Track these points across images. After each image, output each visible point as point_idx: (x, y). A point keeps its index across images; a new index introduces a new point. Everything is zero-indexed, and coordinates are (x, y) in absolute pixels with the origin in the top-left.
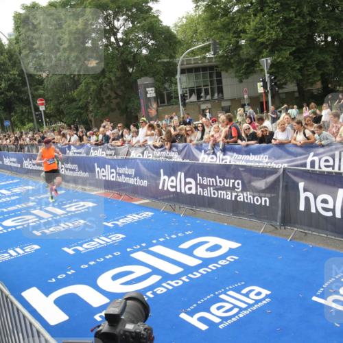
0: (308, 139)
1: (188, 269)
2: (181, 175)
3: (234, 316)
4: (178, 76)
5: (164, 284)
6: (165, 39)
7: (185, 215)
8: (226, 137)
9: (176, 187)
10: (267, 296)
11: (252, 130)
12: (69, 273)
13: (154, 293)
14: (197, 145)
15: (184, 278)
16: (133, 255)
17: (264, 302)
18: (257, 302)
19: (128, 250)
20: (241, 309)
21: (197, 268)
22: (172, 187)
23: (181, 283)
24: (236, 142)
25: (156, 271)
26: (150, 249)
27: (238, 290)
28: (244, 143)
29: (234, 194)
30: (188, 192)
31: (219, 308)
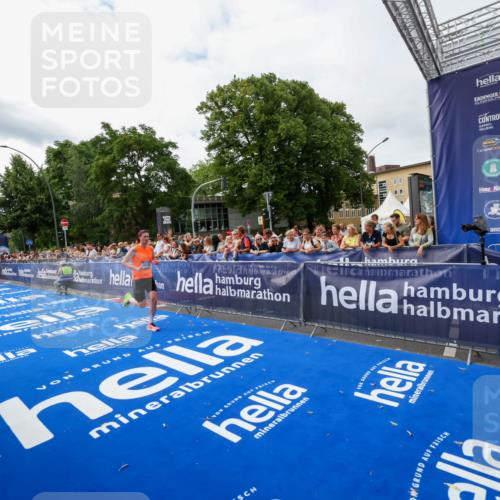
0: (315, 247)
1: (208, 370)
2: (199, 275)
3: (270, 421)
4: (192, 210)
5: (181, 387)
6: (182, 179)
7: (201, 317)
8: (239, 247)
9: (193, 288)
10: (304, 395)
11: (263, 241)
12: (66, 378)
13: (170, 398)
14: (211, 255)
15: (205, 379)
16: (146, 356)
17: (302, 402)
18: (294, 402)
19: (140, 351)
20: (278, 413)
21: (219, 367)
22: (189, 288)
23: (202, 384)
24: (248, 252)
25: (171, 372)
26: (166, 349)
27: (269, 390)
28: (256, 252)
29: (253, 292)
30: (206, 293)
31: (251, 412)
